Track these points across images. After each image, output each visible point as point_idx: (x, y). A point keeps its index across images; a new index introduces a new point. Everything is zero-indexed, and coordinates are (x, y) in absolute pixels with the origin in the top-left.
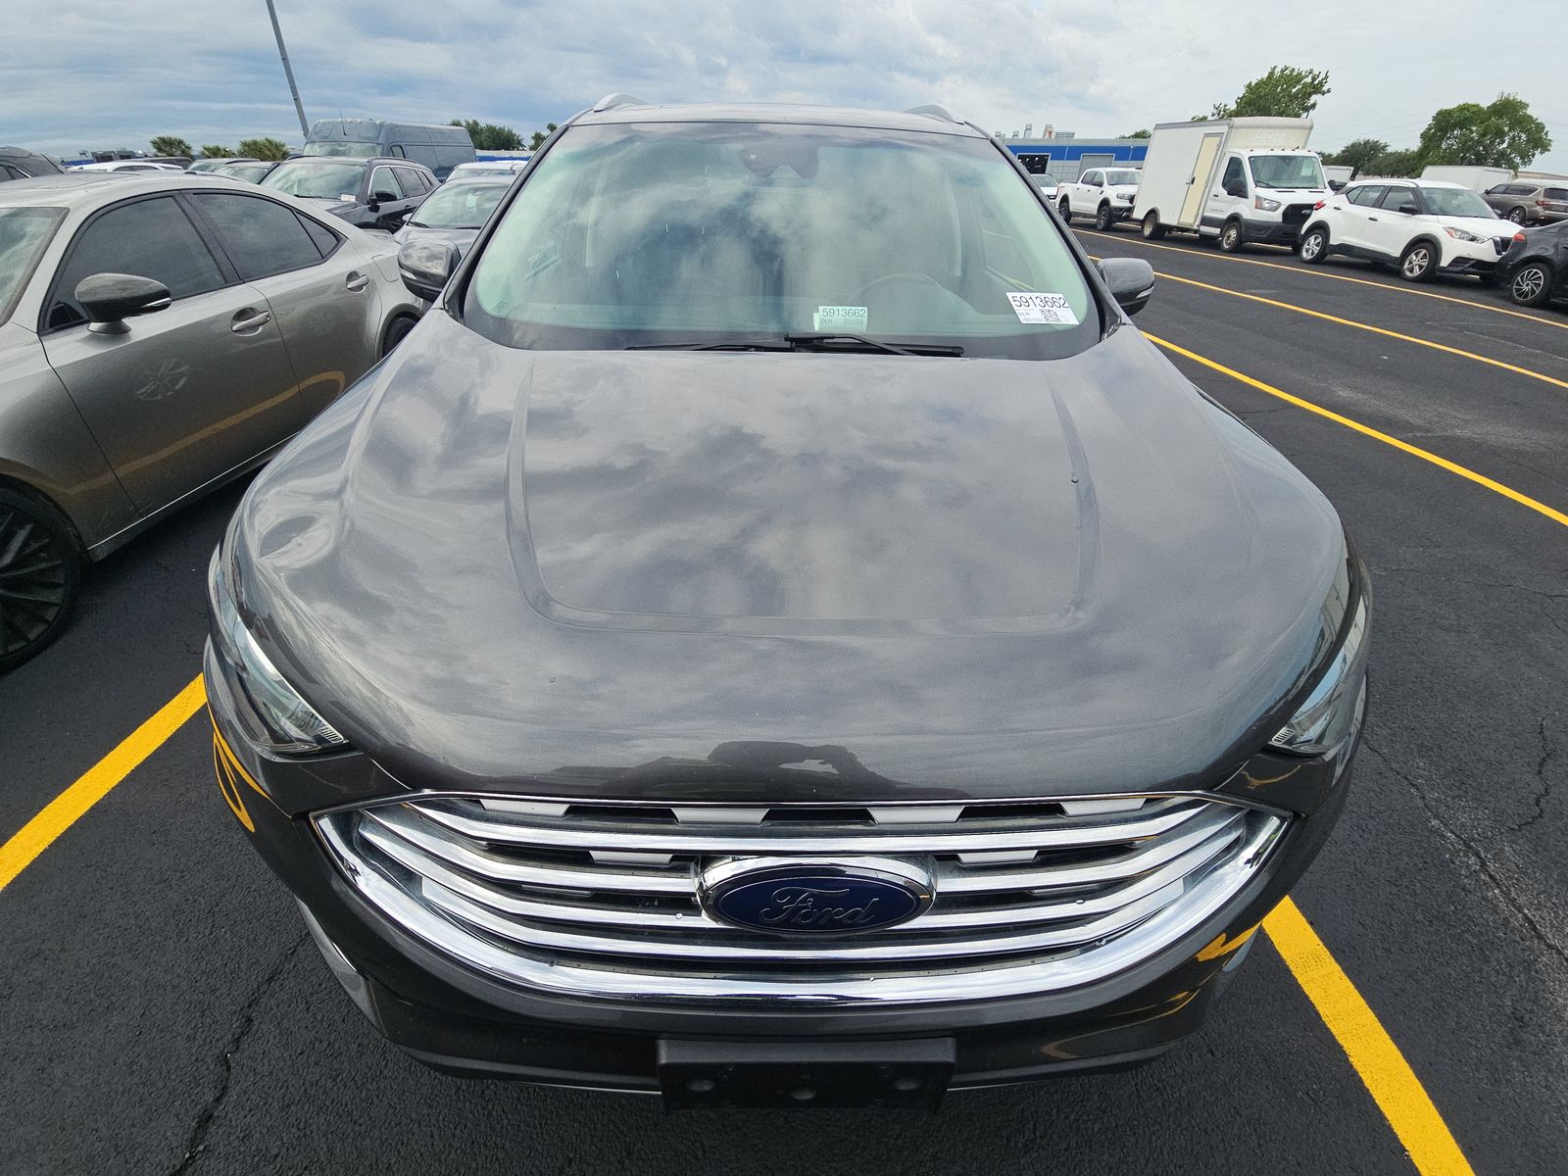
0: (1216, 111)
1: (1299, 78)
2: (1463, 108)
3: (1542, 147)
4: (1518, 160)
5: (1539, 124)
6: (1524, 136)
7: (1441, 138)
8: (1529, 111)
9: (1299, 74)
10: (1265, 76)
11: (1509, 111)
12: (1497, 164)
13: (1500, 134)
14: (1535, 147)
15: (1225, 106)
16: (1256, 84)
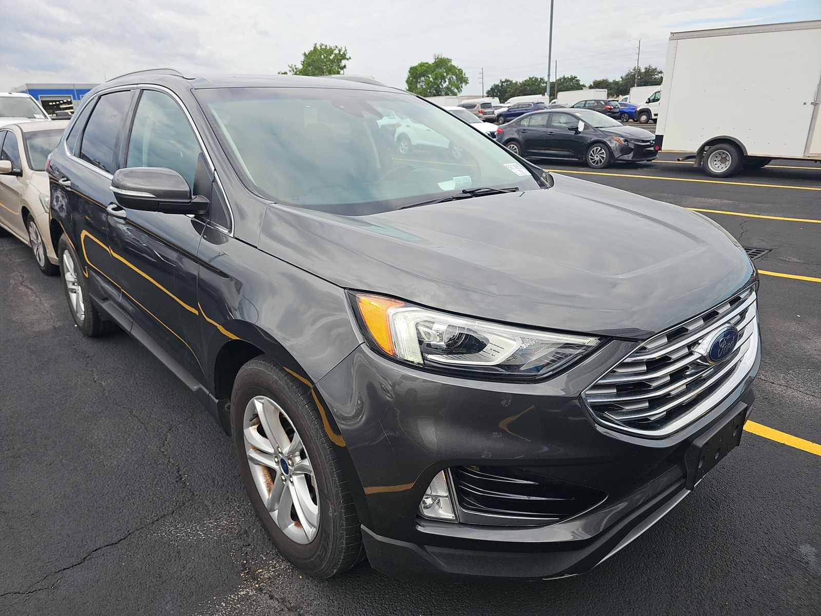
0: (291, 69)
1: (331, 51)
2: (421, 65)
3: (464, 81)
4: (456, 91)
5: (459, 70)
6: (454, 77)
7: (417, 82)
8: (453, 63)
9: (331, 48)
10: (312, 49)
11: (442, 63)
12: (447, 94)
13: (443, 78)
14: (462, 83)
15: (295, 66)
16: (309, 54)
